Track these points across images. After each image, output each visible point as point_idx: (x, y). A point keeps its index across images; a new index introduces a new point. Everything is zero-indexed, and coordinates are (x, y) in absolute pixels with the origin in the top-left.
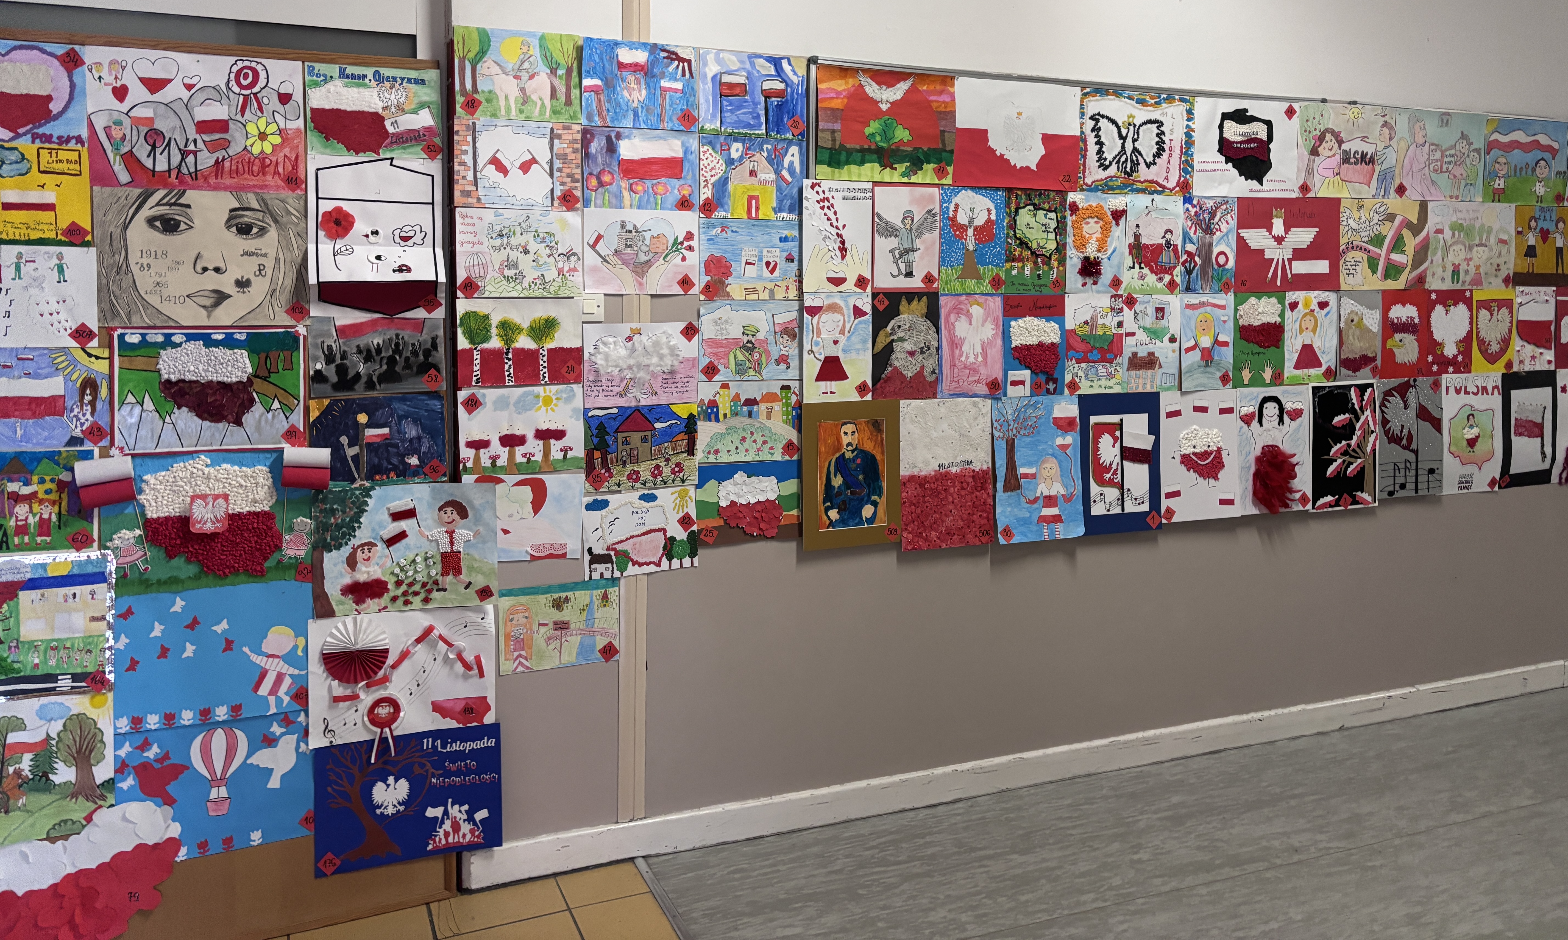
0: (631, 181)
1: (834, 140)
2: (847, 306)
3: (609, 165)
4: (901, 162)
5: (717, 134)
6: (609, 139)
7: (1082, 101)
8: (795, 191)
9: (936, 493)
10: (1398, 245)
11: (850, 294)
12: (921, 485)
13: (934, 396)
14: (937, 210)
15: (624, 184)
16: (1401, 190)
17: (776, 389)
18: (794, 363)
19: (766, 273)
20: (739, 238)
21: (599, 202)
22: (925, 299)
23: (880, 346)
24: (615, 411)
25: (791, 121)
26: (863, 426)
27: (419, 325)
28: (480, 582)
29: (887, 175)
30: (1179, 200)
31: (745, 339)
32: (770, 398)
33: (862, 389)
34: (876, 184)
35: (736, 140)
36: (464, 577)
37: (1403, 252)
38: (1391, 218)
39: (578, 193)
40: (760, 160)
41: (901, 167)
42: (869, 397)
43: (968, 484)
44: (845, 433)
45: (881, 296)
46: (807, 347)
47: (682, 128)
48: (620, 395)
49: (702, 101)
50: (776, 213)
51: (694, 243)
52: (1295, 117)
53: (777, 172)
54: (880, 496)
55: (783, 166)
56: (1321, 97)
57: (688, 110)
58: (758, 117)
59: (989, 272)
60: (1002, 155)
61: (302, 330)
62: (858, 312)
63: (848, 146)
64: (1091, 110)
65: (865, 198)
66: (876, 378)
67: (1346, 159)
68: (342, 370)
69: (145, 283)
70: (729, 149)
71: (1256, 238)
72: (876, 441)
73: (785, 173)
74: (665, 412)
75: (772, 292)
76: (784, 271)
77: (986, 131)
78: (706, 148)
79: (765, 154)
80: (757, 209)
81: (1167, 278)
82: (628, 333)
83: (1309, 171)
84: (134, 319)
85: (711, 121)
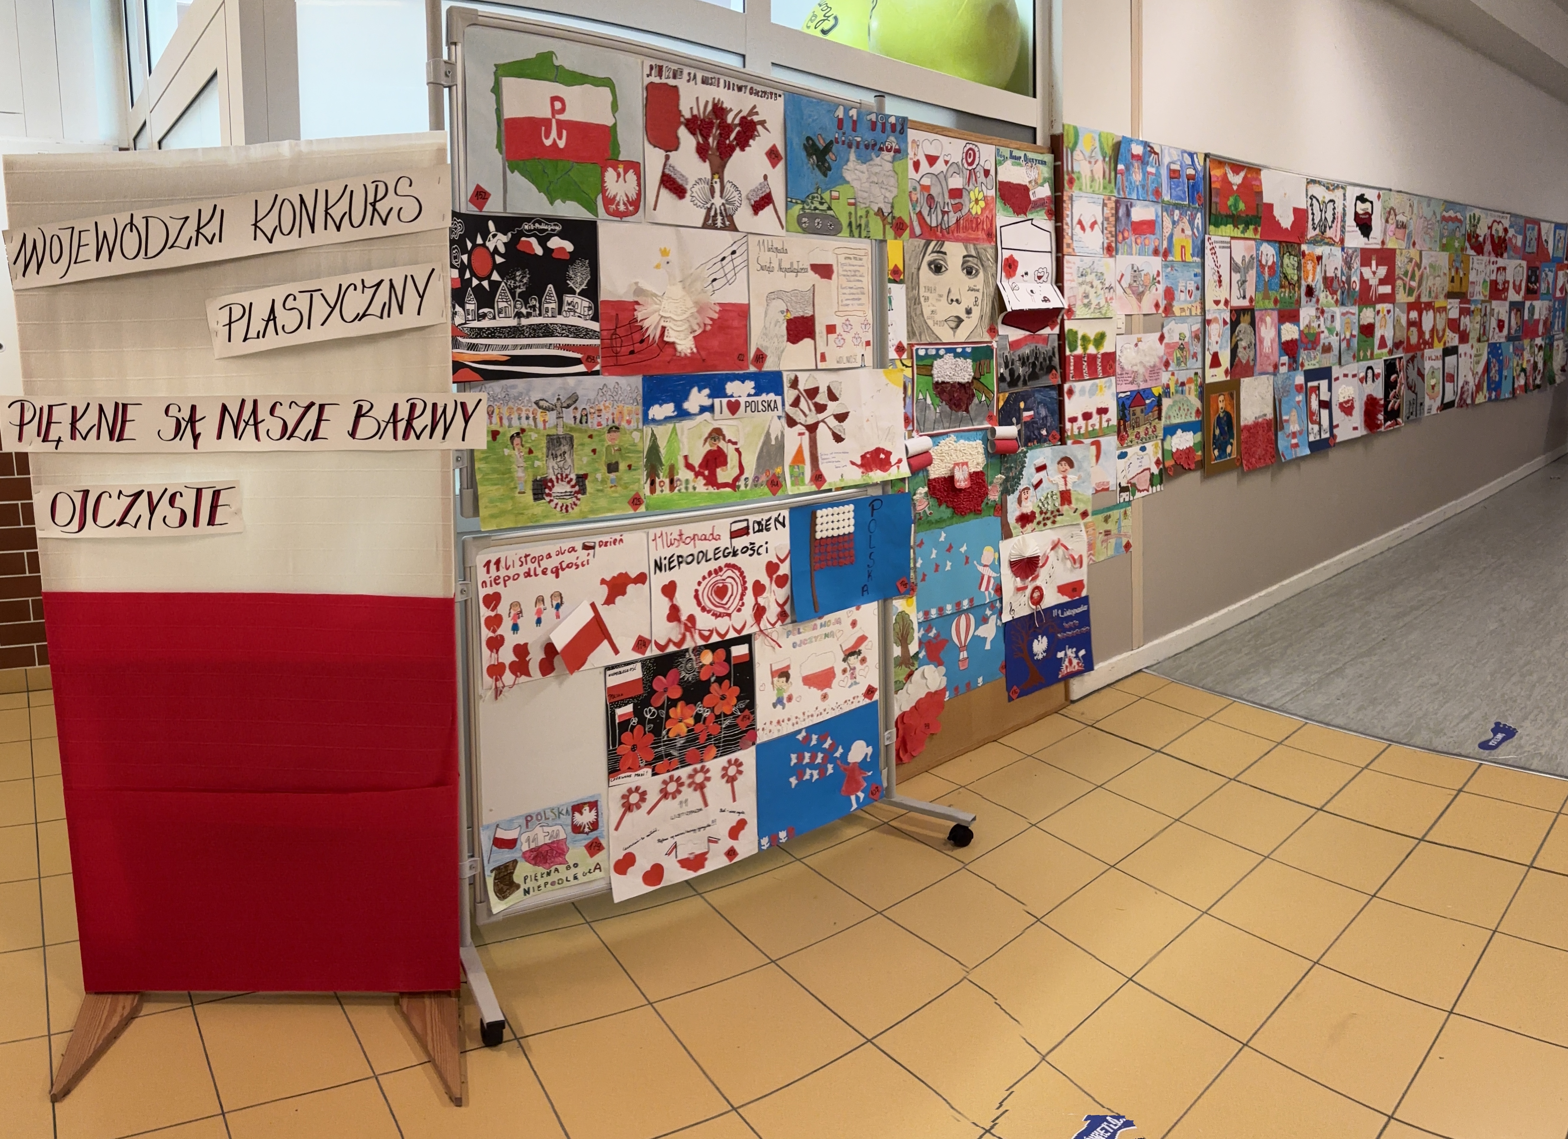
0: (1136, 236)
1: (1216, 209)
2: (1221, 319)
3: (1127, 225)
4: (1242, 223)
5: (1169, 204)
6: (1127, 206)
7: (1307, 188)
8: (1201, 243)
9: (1253, 435)
10: (1413, 276)
11: (1222, 311)
12: (1247, 431)
13: (1252, 375)
14: (1255, 256)
15: (1133, 238)
16: (1414, 244)
17: (1193, 374)
19: (1188, 298)
20: (1178, 275)
21: (1122, 251)
22: (1250, 313)
23: (1233, 345)
24: (1129, 393)
25: (1199, 196)
27: (1046, 339)
28: (1082, 508)
29: (1236, 232)
30: (1340, 249)
31: (1180, 342)
32: (1190, 381)
33: (1227, 372)
34: (1233, 238)
35: (1177, 209)
36: (1074, 505)
37: (1414, 280)
38: (1411, 260)
39: (1114, 245)
40: (1186, 222)
41: (1241, 227)
42: (1229, 378)
43: (1267, 427)
44: (1220, 401)
45: (1233, 312)
46: (1206, 346)
47: (1154, 199)
48: (1132, 383)
49: (1163, 181)
50: (1193, 257)
51: (1160, 278)
52: (1380, 200)
53: (1193, 230)
54: (1233, 439)
55: (1195, 225)
56: (1389, 187)
57: (1158, 188)
58: (1185, 193)
59: (1273, 294)
60: (1278, 221)
61: (995, 345)
62: (1226, 323)
63: (1222, 213)
64: (1310, 194)
65: (1228, 247)
66: (1231, 366)
67: (1397, 226)
68: (1012, 372)
69: (927, 311)
70: (1173, 214)
71: (1367, 272)
73: (1196, 231)
74: (1148, 392)
75: (1192, 311)
76: (1196, 296)
77: (1273, 205)
78: (1164, 213)
79: (1188, 218)
80: (1185, 255)
81: (1335, 297)
82: (1136, 342)
83: (1385, 233)
84: (923, 338)
85: (1167, 195)
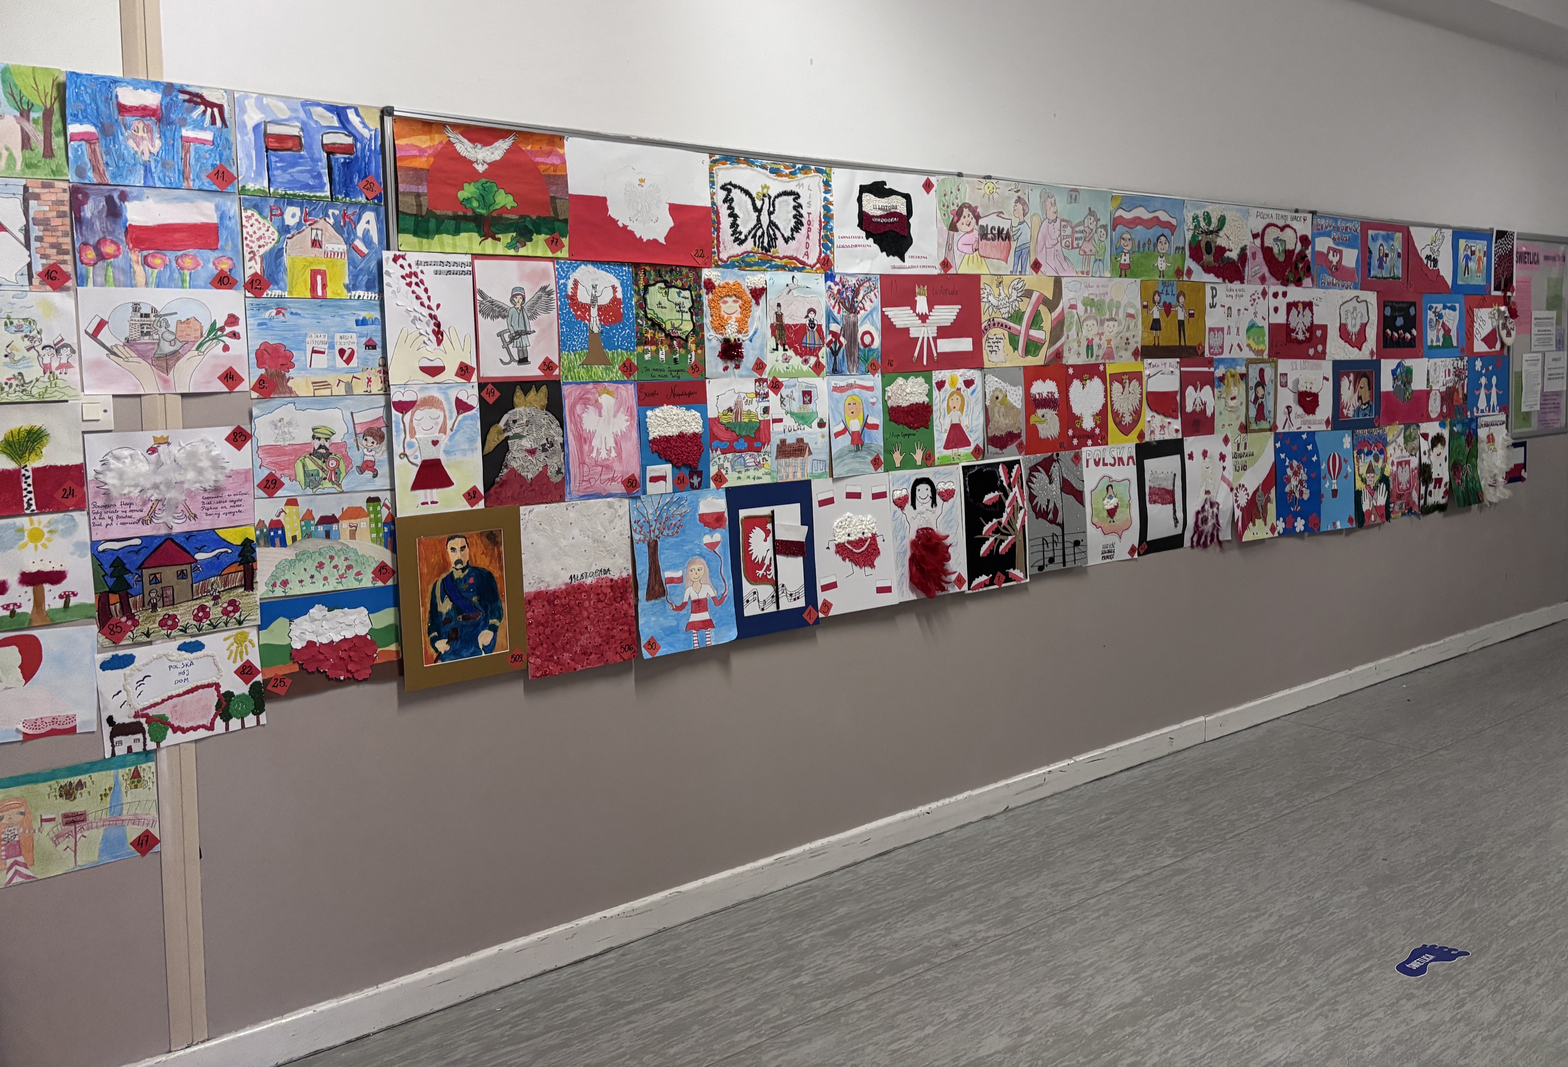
0: (145, 253)
1: (419, 205)
2: (448, 399)
3: (112, 233)
4: (506, 231)
5: (265, 195)
6: (110, 200)
7: (711, 169)
8: (373, 264)
9: (567, 609)
10: (1035, 321)
11: (450, 385)
12: (549, 602)
14: (553, 286)
15: (135, 256)
16: (1036, 266)
17: (360, 501)
18: (383, 470)
19: (340, 363)
20: (302, 321)
21: (99, 279)
22: (544, 388)
23: (492, 444)
24: (138, 542)
25: (364, 182)
26: (475, 539)
29: (489, 246)
30: (821, 277)
31: (317, 444)
32: (353, 513)
33: (472, 496)
34: (475, 256)
35: (291, 203)
37: (1041, 328)
38: (1028, 294)
39: (68, 268)
40: (325, 228)
41: (507, 238)
42: (481, 505)
43: (605, 594)
44: (453, 549)
45: (490, 387)
46: (398, 449)
47: (214, 187)
49: (240, 155)
50: (349, 291)
51: (240, 329)
52: (933, 191)
53: (349, 242)
54: (500, 618)
55: (355, 234)
56: (956, 171)
57: (221, 166)
58: (319, 176)
60: (625, 227)
62: (462, 406)
63: (438, 212)
64: (721, 180)
65: (463, 273)
66: (489, 482)
67: (983, 235)
70: (282, 214)
71: (901, 316)
72: (492, 556)
73: (359, 243)
74: (210, 538)
75: (349, 387)
76: (365, 361)
77: (604, 199)
78: (249, 213)
79: (332, 221)
80: (324, 286)
82: (151, 443)
85: (255, 180)
